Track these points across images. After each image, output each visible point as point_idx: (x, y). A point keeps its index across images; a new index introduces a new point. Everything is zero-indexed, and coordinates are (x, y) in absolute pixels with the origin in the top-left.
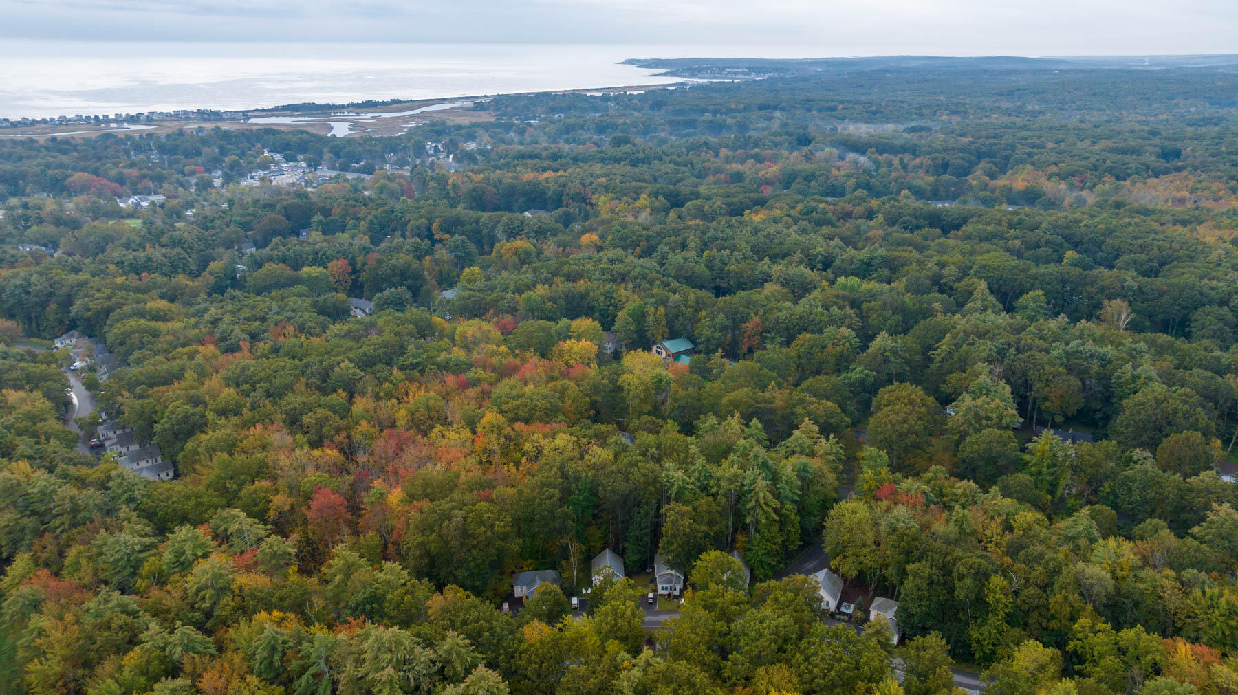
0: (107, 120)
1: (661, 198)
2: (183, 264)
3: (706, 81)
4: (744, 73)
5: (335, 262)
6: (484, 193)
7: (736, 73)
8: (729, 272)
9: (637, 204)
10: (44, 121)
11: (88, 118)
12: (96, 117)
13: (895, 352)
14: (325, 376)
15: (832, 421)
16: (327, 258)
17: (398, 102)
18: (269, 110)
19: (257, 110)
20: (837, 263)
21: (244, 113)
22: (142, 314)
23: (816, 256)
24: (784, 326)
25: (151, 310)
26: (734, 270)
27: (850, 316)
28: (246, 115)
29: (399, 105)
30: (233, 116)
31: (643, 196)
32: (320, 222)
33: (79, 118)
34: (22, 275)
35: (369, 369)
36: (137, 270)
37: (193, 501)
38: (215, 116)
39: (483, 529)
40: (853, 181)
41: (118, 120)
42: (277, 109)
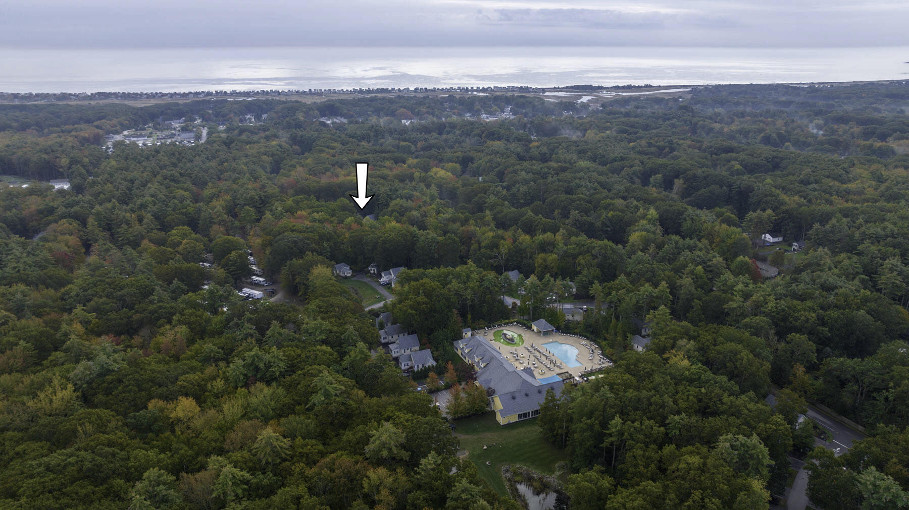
0: (472, 90)
10: (443, 89)
11: (463, 88)
12: (467, 88)
17: (650, 86)
28: (544, 90)
30: (537, 90)
38: (526, 90)
41: (478, 90)
42: (567, 88)
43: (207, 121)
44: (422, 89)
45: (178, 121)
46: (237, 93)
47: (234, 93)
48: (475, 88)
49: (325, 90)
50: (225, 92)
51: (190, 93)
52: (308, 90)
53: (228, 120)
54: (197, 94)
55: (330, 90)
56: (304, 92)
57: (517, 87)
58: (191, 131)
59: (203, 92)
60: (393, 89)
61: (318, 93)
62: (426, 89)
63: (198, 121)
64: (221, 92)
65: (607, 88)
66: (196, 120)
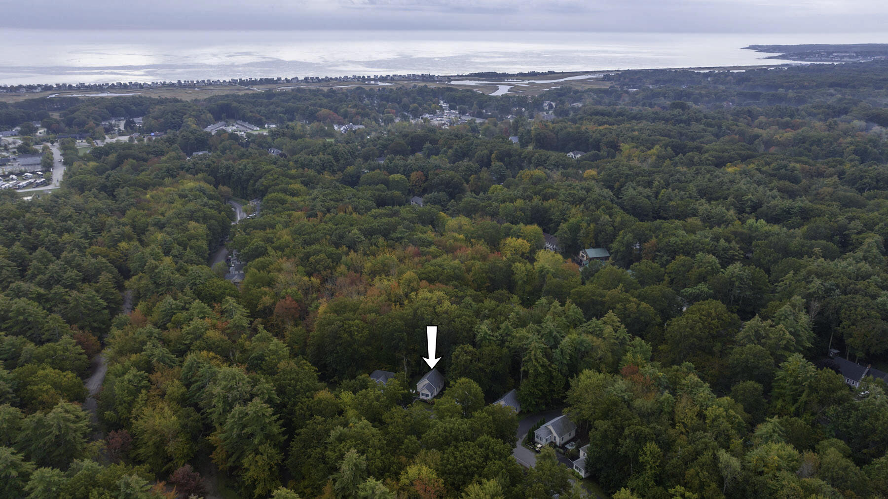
0: (369, 79)
1: (669, 149)
2: (330, 166)
3: (809, 63)
4: (850, 57)
5: (415, 173)
6: (546, 137)
7: (843, 57)
8: (669, 206)
9: (649, 152)
10: (336, 79)
11: (359, 77)
12: (364, 77)
13: (740, 278)
14: (341, 237)
15: (642, 318)
16: (412, 170)
17: (554, 73)
18: (465, 76)
19: (458, 76)
20: (764, 208)
21: (448, 77)
22: (285, 191)
23: (747, 201)
24: (672, 249)
25: (291, 189)
26: (672, 205)
27: (734, 249)
28: (449, 78)
29: (553, 75)
30: (441, 79)
31: (657, 147)
32: (428, 148)
33: (355, 77)
34: (244, 163)
35: (369, 237)
36: (303, 166)
37: (222, 290)
38: (431, 78)
39: (346, 335)
40: (852, 147)
41: (376, 79)
42: (471, 75)
43: (54, 132)
44: (312, 78)
45: (8, 133)
46: (87, 87)
47: (82, 87)
48: (372, 77)
49: (198, 82)
50: (70, 86)
51: (20, 87)
52: (176, 82)
53: (87, 132)
54: (30, 88)
55: (203, 81)
56: (172, 85)
57: (418, 76)
58: (35, 153)
59: (39, 86)
60: (279, 79)
61: (190, 85)
62: (317, 78)
63: (41, 132)
64: (64, 85)
65: (513, 75)
66: (37, 129)
